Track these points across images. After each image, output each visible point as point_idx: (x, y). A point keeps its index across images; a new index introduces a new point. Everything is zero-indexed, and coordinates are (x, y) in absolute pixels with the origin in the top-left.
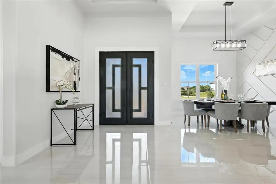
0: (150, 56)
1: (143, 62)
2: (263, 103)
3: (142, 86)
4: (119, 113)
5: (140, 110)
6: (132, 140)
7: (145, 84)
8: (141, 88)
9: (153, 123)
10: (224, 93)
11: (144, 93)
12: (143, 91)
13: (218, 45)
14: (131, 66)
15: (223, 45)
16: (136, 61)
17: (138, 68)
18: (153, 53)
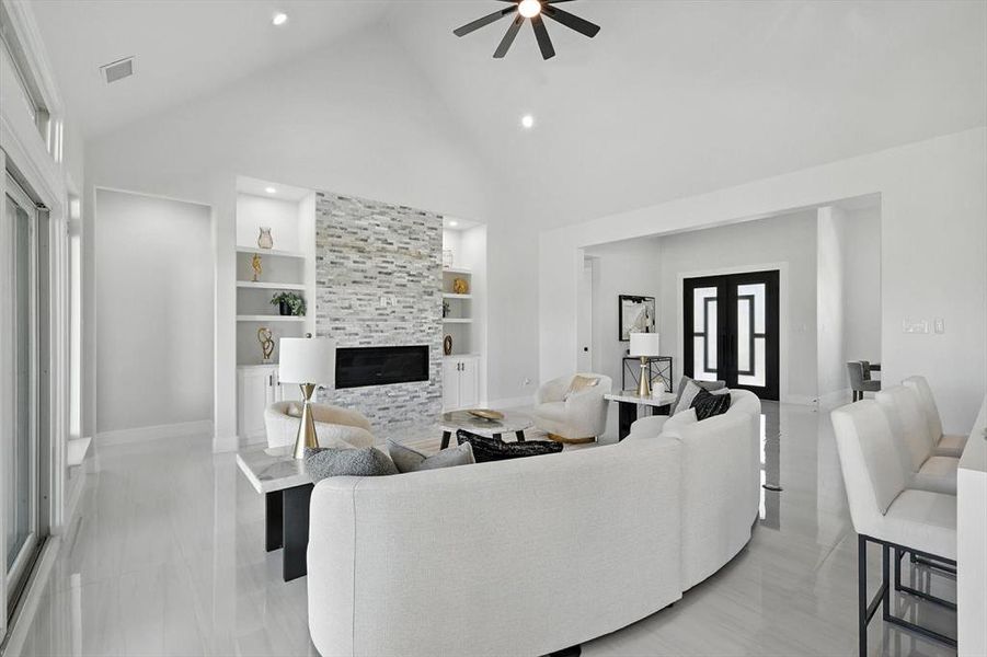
1: (758, 290)
3: (757, 332)
4: (715, 375)
5: (751, 373)
7: (760, 328)
8: (753, 336)
9: (776, 398)
11: (760, 344)
12: (757, 340)
14: (736, 298)
16: (743, 290)
17: (748, 301)
18: (777, 273)
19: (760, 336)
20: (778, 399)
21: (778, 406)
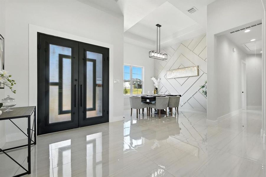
0: (105, 53)
2: (177, 96)
5: (94, 109)
8: (95, 85)
9: (107, 121)
10: (156, 90)
13: (153, 54)
15: (156, 55)
16: (90, 55)
17: (92, 63)
18: (107, 50)
19: (99, 85)
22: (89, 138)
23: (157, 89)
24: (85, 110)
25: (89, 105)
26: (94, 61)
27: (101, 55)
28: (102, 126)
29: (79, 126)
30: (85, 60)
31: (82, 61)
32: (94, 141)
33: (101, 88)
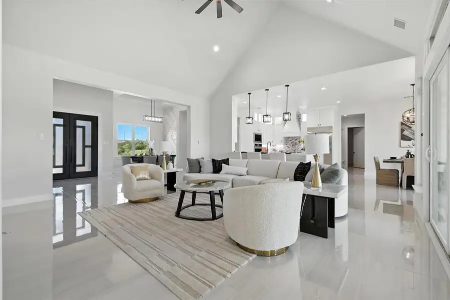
0: (94, 120)
1: (88, 125)
3: (86, 144)
4: (62, 169)
5: (83, 165)
6: (75, 192)
7: (88, 142)
12: (86, 149)
13: (147, 118)
15: (150, 119)
16: (79, 123)
17: (81, 129)
18: (97, 118)
19: (88, 146)
20: (97, 176)
21: (97, 179)
22: (79, 187)
23: (152, 149)
24: (75, 166)
25: (79, 161)
26: (84, 128)
27: (90, 122)
28: (92, 179)
29: (69, 177)
30: (75, 127)
31: (72, 128)
32: (83, 191)
33: (90, 149)
